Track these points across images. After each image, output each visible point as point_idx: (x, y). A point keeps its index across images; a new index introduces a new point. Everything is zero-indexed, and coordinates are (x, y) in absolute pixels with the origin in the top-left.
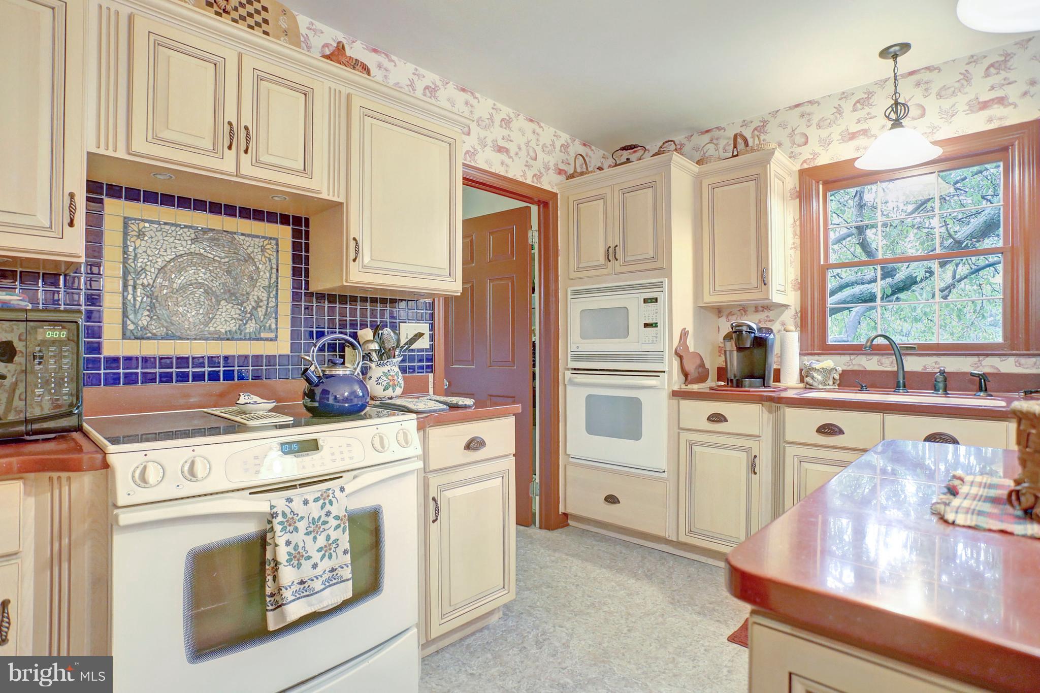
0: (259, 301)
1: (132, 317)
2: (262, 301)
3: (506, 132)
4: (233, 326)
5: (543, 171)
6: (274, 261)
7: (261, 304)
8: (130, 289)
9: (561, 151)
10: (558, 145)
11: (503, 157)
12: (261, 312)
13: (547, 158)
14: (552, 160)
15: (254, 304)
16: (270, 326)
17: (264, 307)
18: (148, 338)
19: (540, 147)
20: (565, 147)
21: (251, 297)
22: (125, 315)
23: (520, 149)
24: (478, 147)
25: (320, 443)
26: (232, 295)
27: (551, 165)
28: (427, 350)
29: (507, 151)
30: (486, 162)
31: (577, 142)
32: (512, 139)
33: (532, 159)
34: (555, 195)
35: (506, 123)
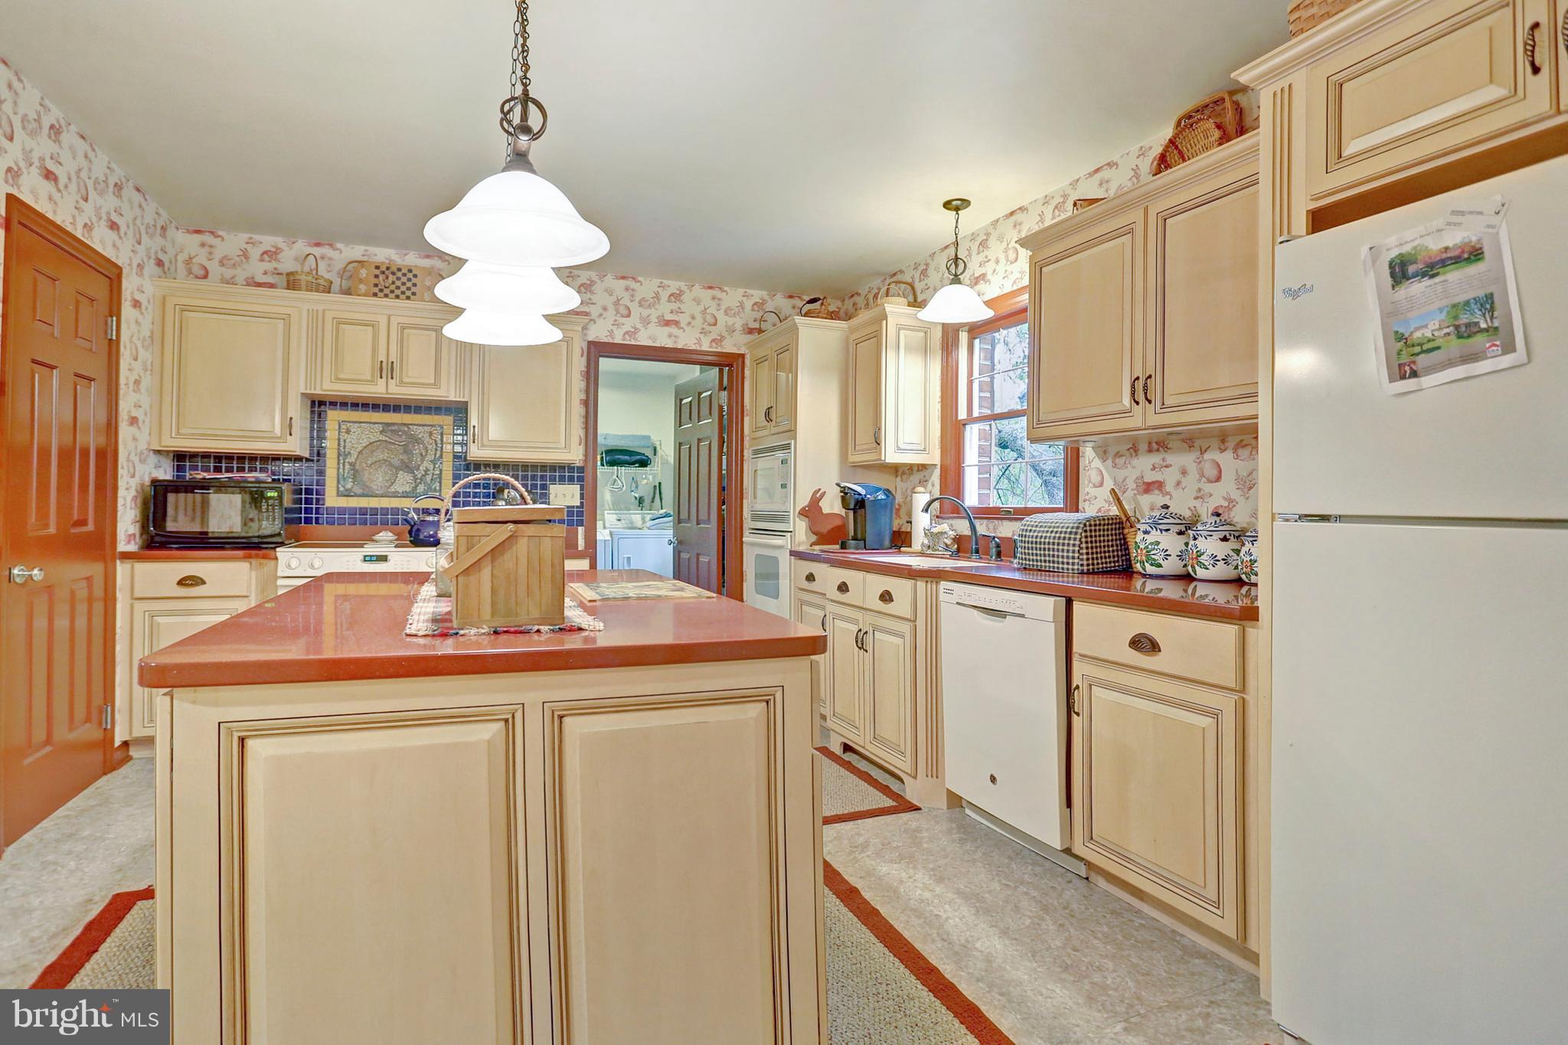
0: (427, 470)
1: (342, 482)
2: (429, 470)
3: (674, 306)
4: (408, 489)
5: (725, 334)
6: (439, 442)
7: (428, 473)
8: (341, 465)
9: (753, 310)
10: (748, 304)
11: (673, 330)
12: (428, 478)
13: (730, 321)
14: (738, 322)
15: (423, 473)
16: (435, 488)
17: (431, 475)
18: (352, 496)
19: (722, 311)
20: (759, 305)
21: (421, 468)
22: (338, 482)
23: (693, 318)
24: (639, 326)
25: (389, 558)
26: (408, 468)
27: (738, 326)
28: (577, 507)
29: (676, 323)
30: (650, 338)
31: (779, 297)
32: (683, 311)
33: (710, 325)
34: (743, 356)
35: (676, 296)
